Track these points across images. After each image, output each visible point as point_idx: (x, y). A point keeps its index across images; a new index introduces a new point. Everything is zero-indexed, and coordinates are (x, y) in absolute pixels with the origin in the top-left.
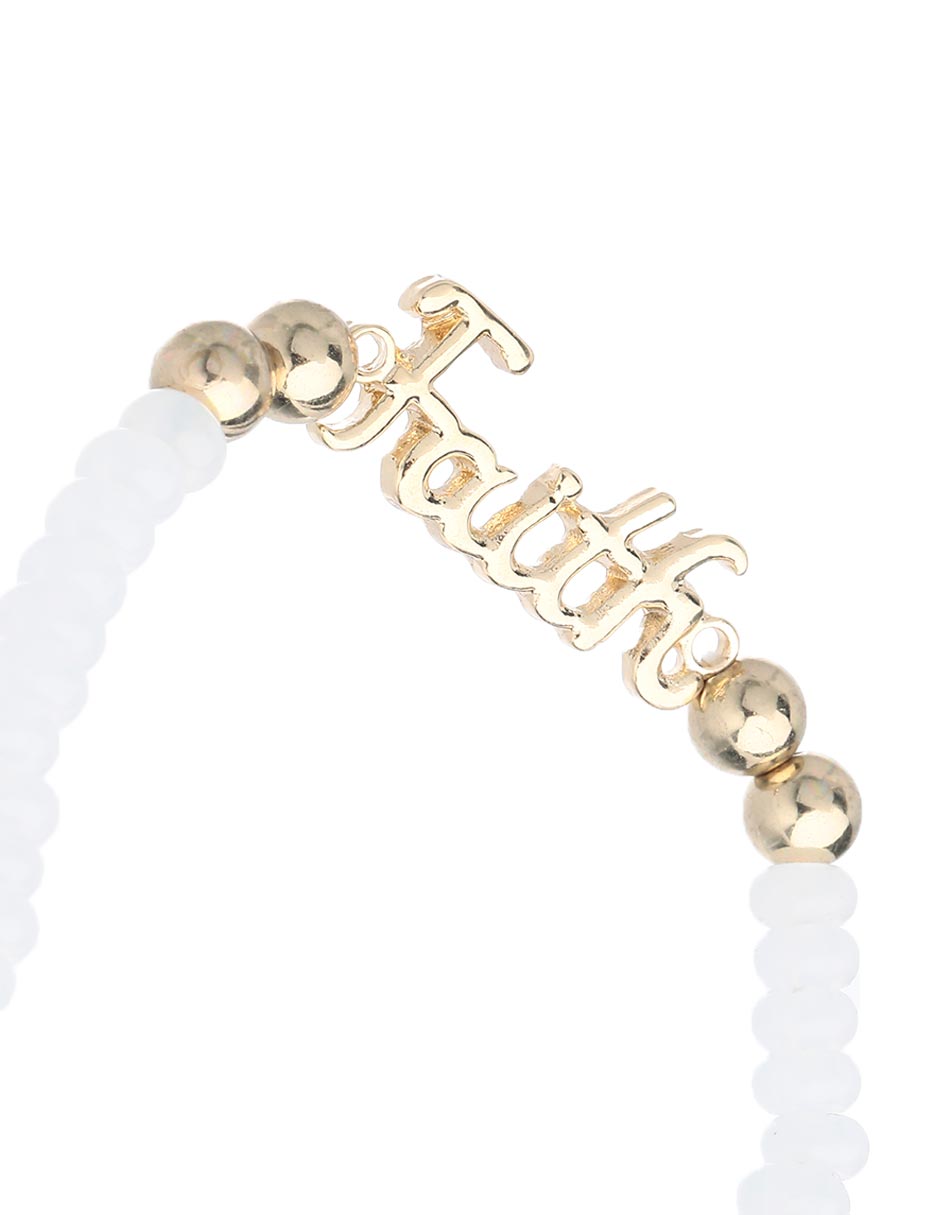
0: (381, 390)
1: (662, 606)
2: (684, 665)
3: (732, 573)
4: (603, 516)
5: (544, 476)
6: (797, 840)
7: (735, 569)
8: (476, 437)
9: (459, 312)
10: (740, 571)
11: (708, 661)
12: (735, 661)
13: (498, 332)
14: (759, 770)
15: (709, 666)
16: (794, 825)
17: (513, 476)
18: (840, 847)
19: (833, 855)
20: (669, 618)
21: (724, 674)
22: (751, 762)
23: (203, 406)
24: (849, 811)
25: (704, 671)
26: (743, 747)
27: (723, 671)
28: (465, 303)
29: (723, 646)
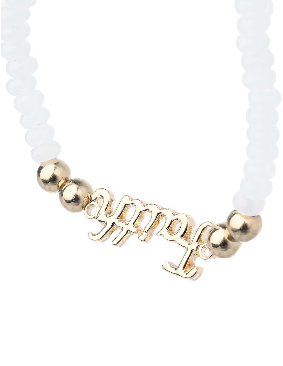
0: (200, 243)
1: (108, 216)
2: (97, 203)
3: (92, 232)
4: (131, 234)
5: (150, 238)
6: (53, 166)
7: (91, 233)
8: (171, 240)
9: (185, 272)
10: (90, 233)
11: (91, 206)
12: (84, 209)
13: (173, 270)
14: (68, 182)
15: (91, 205)
16: (55, 170)
17: (158, 234)
18: (40, 169)
19: (41, 166)
20: (105, 213)
21: (86, 204)
22: (71, 183)
23: (244, 215)
24: (41, 181)
25: (91, 203)
26: (75, 186)
27: (86, 205)
28: (184, 275)
29: (89, 212)
